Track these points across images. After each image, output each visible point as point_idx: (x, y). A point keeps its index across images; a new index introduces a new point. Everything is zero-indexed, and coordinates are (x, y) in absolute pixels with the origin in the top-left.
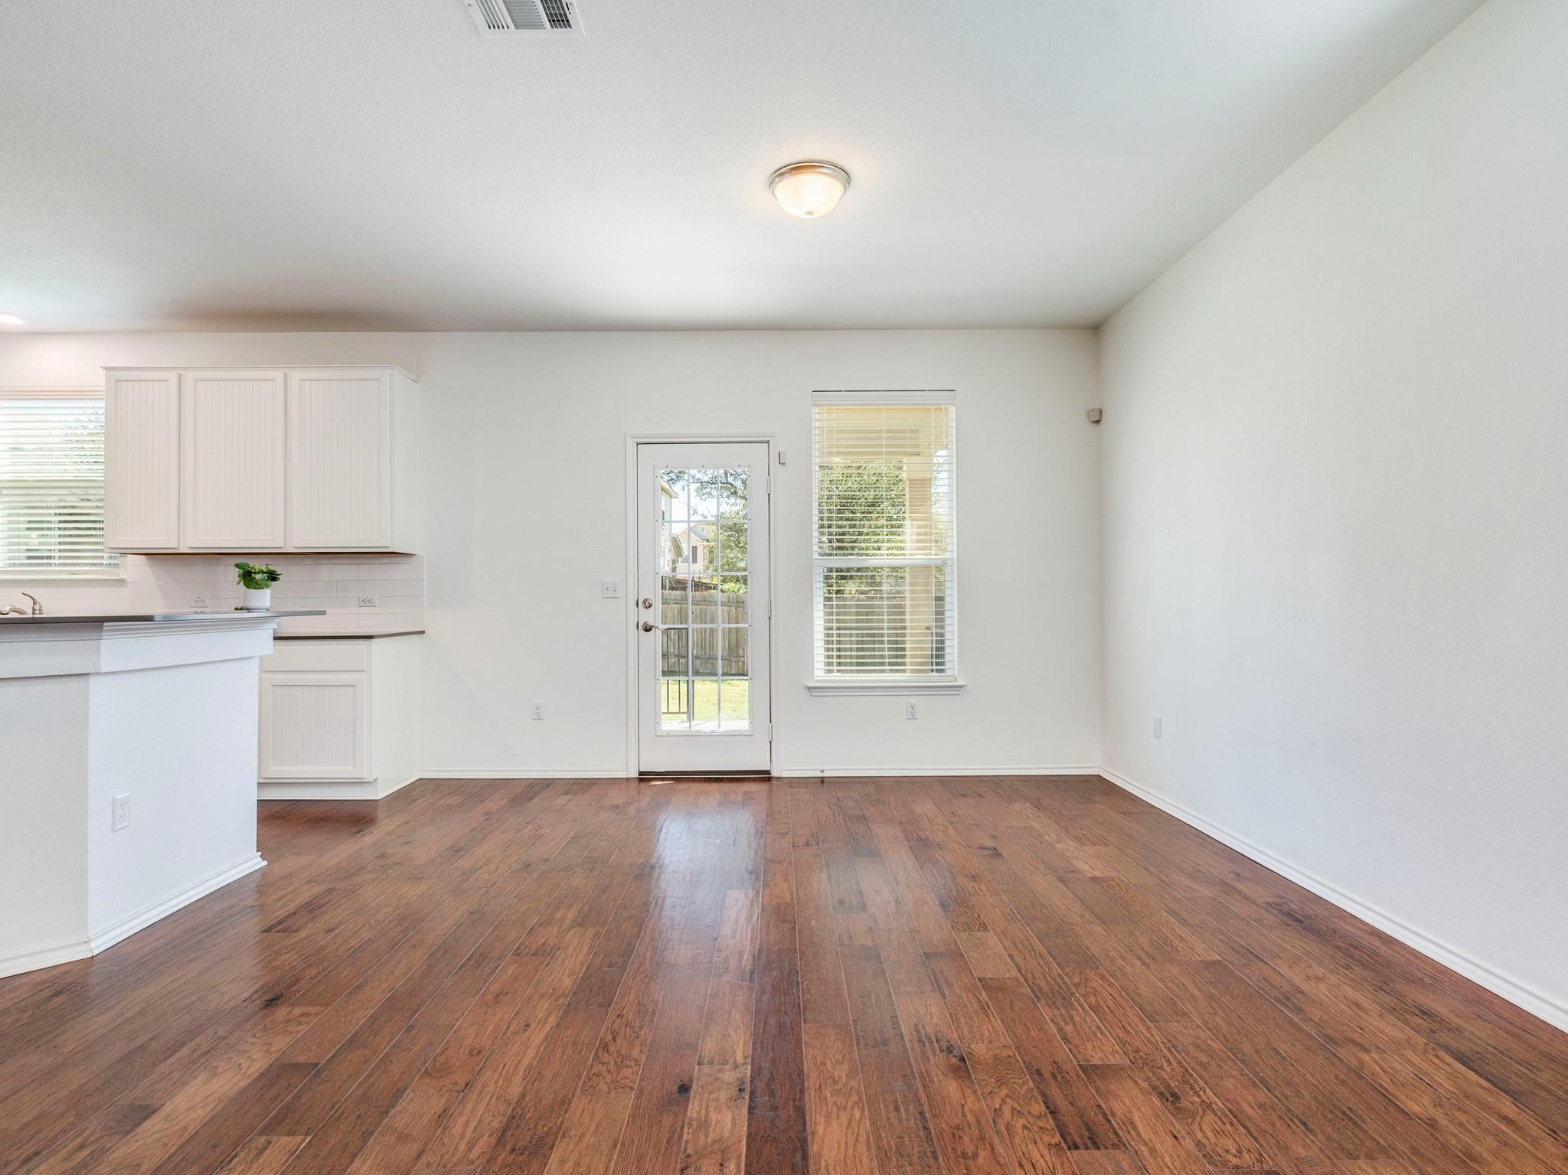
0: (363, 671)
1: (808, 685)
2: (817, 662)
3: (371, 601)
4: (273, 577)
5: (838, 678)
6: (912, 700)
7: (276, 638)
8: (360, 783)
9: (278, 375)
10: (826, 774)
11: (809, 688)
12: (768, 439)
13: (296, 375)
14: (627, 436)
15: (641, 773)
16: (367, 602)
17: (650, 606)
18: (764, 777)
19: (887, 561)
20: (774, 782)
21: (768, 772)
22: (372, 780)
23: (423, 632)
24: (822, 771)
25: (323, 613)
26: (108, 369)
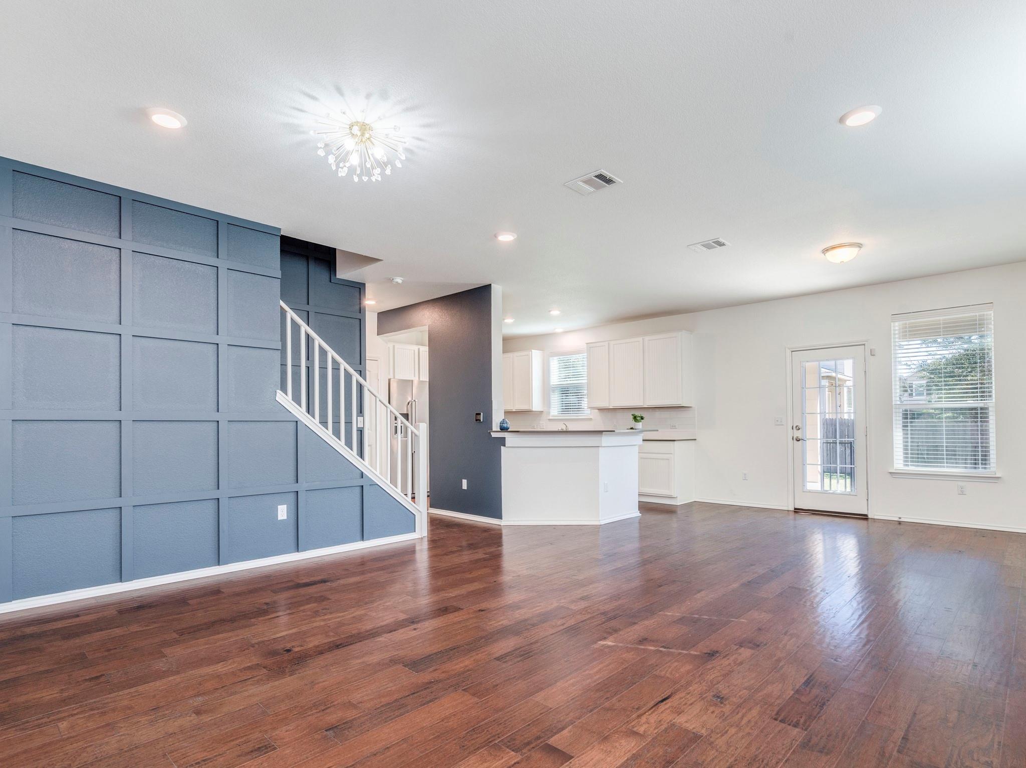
0: (671, 454)
1: (890, 471)
2: (896, 459)
3: (675, 426)
4: (642, 418)
5: (912, 468)
6: (960, 484)
7: (643, 440)
8: (671, 497)
9: (640, 339)
10: (902, 520)
11: (891, 473)
12: (864, 343)
13: (647, 338)
14: (787, 348)
15: (795, 509)
16: (673, 427)
17: (799, 429)
18: (864, 517)
19: (942, 405)
20: (870, 520)
21: (866, 515)
22: (675, 497)
23: (696, 439)
24: (900, 518)
25: (658, 431)
26: (587, 344)
